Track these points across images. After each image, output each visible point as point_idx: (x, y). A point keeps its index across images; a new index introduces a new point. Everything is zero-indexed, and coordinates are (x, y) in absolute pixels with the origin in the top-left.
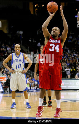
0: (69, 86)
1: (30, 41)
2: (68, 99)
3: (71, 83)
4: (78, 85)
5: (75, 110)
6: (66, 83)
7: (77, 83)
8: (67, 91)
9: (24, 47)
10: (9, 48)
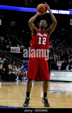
0: (59, 78)
1: (23, 31)
2: (58, 91)
3: (61, 75)
4: (68, 77)
5: (64, 101)
6: (56, 75)
7: (67, 75)
8: (58, 82)
9: (17, 37)
10: (2, 38)
